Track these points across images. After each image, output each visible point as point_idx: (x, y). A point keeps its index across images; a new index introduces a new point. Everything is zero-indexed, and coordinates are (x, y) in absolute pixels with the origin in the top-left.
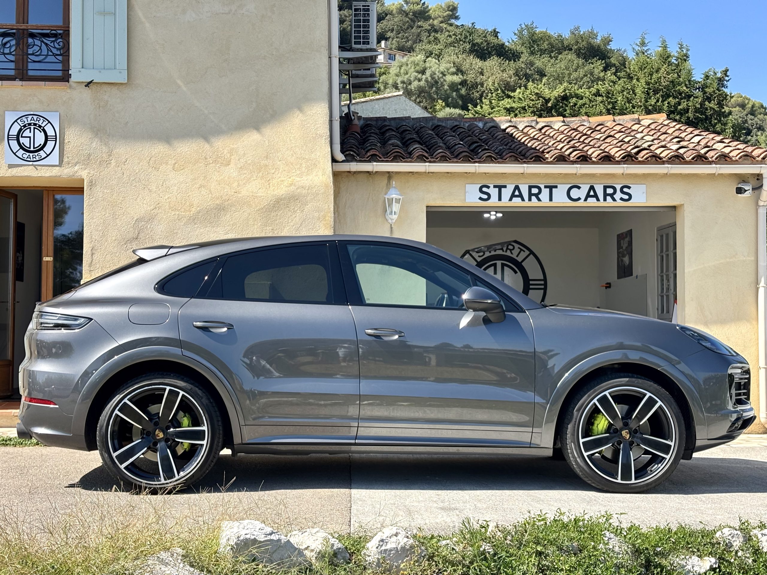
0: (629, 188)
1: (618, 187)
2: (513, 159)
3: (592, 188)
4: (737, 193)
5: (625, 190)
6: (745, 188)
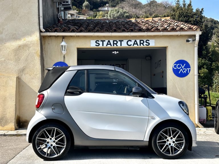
0: (149, 41)
1: (145, 41)
2: (107, 31)
3: (136, 41)
4: (187, 42)
5: (147, 41)
6: (190, 40)
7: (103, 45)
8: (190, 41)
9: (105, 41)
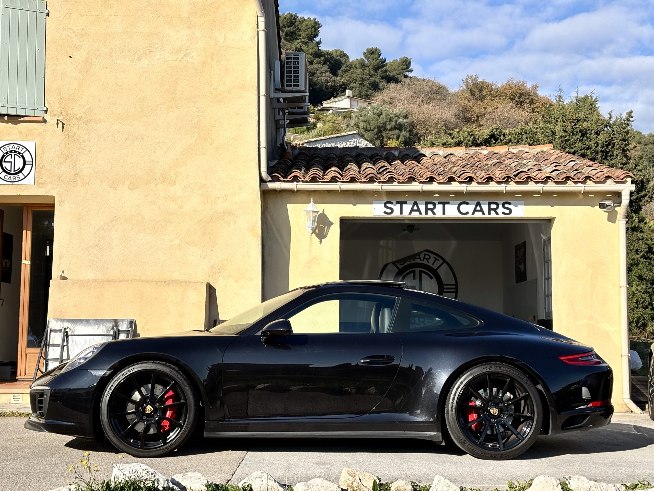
0: (510, 204)
1: (500, 203)
2: (411, 179)
3: (478, 204)
4: (600, 208)
5: (507, 205)
6: (607, 203)
7: (401, 213)
8: (607, 206)
9: (406, 203)
